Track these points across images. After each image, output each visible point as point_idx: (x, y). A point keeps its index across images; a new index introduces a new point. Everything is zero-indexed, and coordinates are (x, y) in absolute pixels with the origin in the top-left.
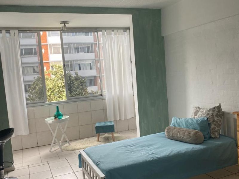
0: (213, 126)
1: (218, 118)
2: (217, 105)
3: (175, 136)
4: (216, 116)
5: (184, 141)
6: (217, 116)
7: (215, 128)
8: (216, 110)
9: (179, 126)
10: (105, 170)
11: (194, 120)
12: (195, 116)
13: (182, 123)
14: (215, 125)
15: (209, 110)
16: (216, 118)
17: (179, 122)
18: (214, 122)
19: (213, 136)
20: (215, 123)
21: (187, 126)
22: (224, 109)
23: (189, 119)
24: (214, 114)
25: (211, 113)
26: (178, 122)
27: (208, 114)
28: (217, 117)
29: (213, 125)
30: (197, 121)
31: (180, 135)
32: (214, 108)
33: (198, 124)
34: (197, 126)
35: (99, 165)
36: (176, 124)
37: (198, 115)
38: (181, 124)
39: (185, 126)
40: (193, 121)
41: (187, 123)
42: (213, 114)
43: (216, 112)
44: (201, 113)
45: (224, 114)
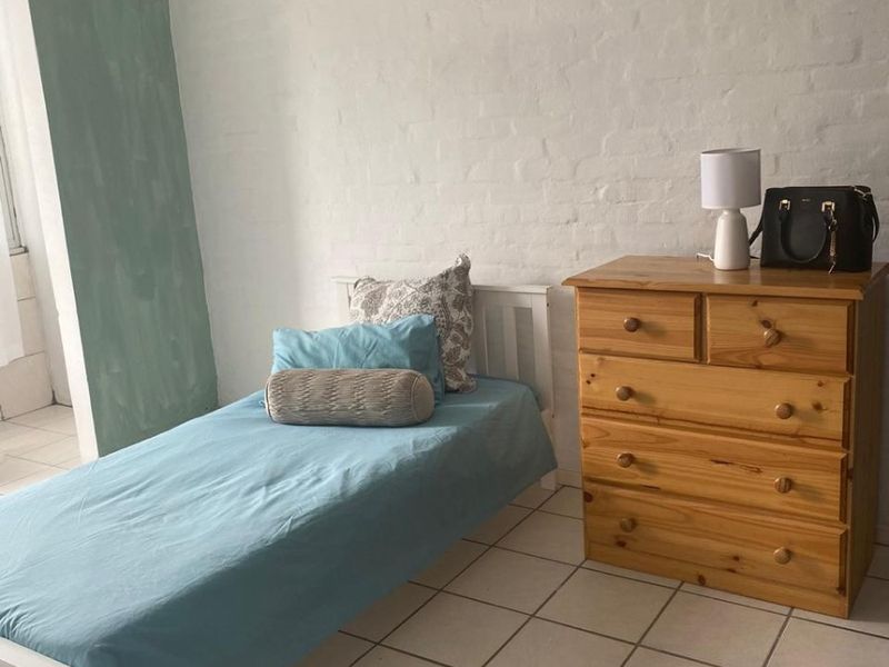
0: (449, 345)
1: (462, 314)
2: (452, 263)
3: (320, 407)
4: (455, 305)
6: (459, 304)
7: (456, 351)
8: (454, 282)
9: (318, 362)
11: (379, 330)
12: (367, 315)
13: (330, 352)
14: (455, 339)
15: (429, 286)
16: (456, 315)
17: (314, 349)
18: (449, 329)
19: (454, 384)
20: (453, 332)
21: (355, 360)
22: (476, 277)
23: (357, 330)
24: (450, 300)
25: (435, 295)
26: (308, 348)
27: (425, 302)
28: (460, 309)
29: (449, 341)
30: (395, 332)
31: (344, 401)
32: (446, 275)
34: (396, 351)
36: (300, 355)
37: (381, 310)
38: (324, 355)
39: (343, 358)
40: (376, 333)
41: (352, 347)
42: (443, 299)
43: (454, 292)
44: (395, 302)
45: (479, 292)
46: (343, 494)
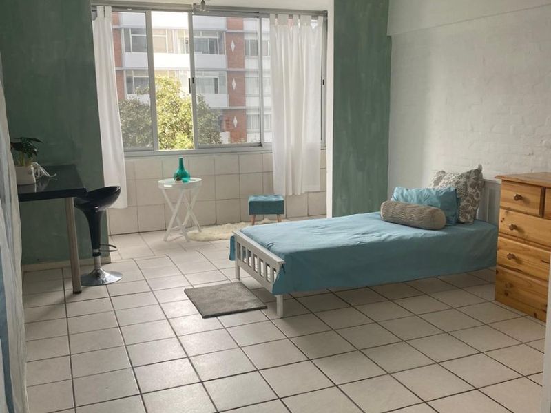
0: (464, 203)
1: (474, 191)
2: (475, 167)
3: (398, 216)
4: (471, 186)
5: (412, 225)
6: (473, 186)
7: (467, 206)
8: (473, 176)
9: (406, 200)
10: (283, 254)
11: (432, 190)
12: (435, 186)
13: (411, 196)
14: (468, 201)
15: (461, 177)
16: (470, 190)
17: (406, 195)
18: (466, 196)
19: (462, 220)
20: (468, 198)
21: (420, 202)
22: (487, 174)
23: (424, 190)
24: (469, 184)
25: (462, 181)
26: (404, 195)
27: (458, 183)
28: (474, 188)
29: (465, 201)
30: (438, 192)
31: (406, 215)
32: (470, 172)
33: (439, 198)
34: (436, 200)
35: (272, 248)
36: (400, 197)
37: (440, 184)
38: (409, 198)
39: (415, 201)
40: (430, 192)
41: (420, 196)
42: (466, 183)
43: (472, 180)
44: (446, 181)
45: (485, 183)
46: (383, 240)
